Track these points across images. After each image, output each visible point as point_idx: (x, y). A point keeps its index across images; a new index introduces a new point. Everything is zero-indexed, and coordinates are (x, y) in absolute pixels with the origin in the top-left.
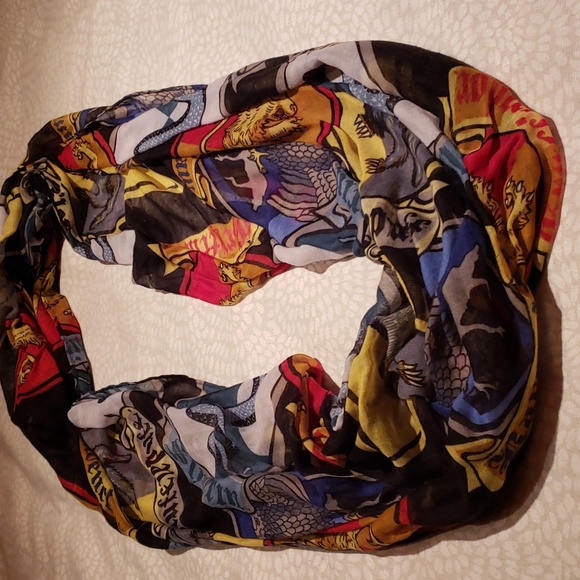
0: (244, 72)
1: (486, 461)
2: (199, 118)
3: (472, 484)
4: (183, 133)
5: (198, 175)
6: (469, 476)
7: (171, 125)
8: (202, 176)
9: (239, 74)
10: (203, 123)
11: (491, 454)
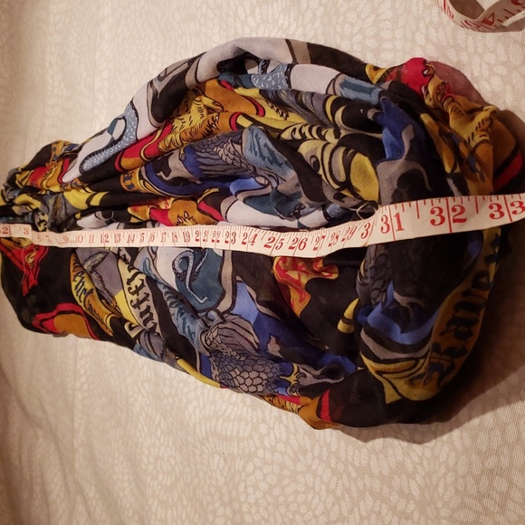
0: (166, 76)
1: (407, 379)
2: (134, 133)
3: (390, 396)
4: (124, 150)
5: (142, 181)
6: (386, 390)
7: (113, 143)
8: (145, 181)
9: (160, 78)
10: (139, 137)
11: (412, 374)
